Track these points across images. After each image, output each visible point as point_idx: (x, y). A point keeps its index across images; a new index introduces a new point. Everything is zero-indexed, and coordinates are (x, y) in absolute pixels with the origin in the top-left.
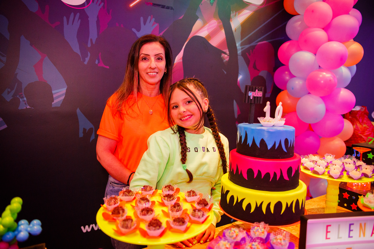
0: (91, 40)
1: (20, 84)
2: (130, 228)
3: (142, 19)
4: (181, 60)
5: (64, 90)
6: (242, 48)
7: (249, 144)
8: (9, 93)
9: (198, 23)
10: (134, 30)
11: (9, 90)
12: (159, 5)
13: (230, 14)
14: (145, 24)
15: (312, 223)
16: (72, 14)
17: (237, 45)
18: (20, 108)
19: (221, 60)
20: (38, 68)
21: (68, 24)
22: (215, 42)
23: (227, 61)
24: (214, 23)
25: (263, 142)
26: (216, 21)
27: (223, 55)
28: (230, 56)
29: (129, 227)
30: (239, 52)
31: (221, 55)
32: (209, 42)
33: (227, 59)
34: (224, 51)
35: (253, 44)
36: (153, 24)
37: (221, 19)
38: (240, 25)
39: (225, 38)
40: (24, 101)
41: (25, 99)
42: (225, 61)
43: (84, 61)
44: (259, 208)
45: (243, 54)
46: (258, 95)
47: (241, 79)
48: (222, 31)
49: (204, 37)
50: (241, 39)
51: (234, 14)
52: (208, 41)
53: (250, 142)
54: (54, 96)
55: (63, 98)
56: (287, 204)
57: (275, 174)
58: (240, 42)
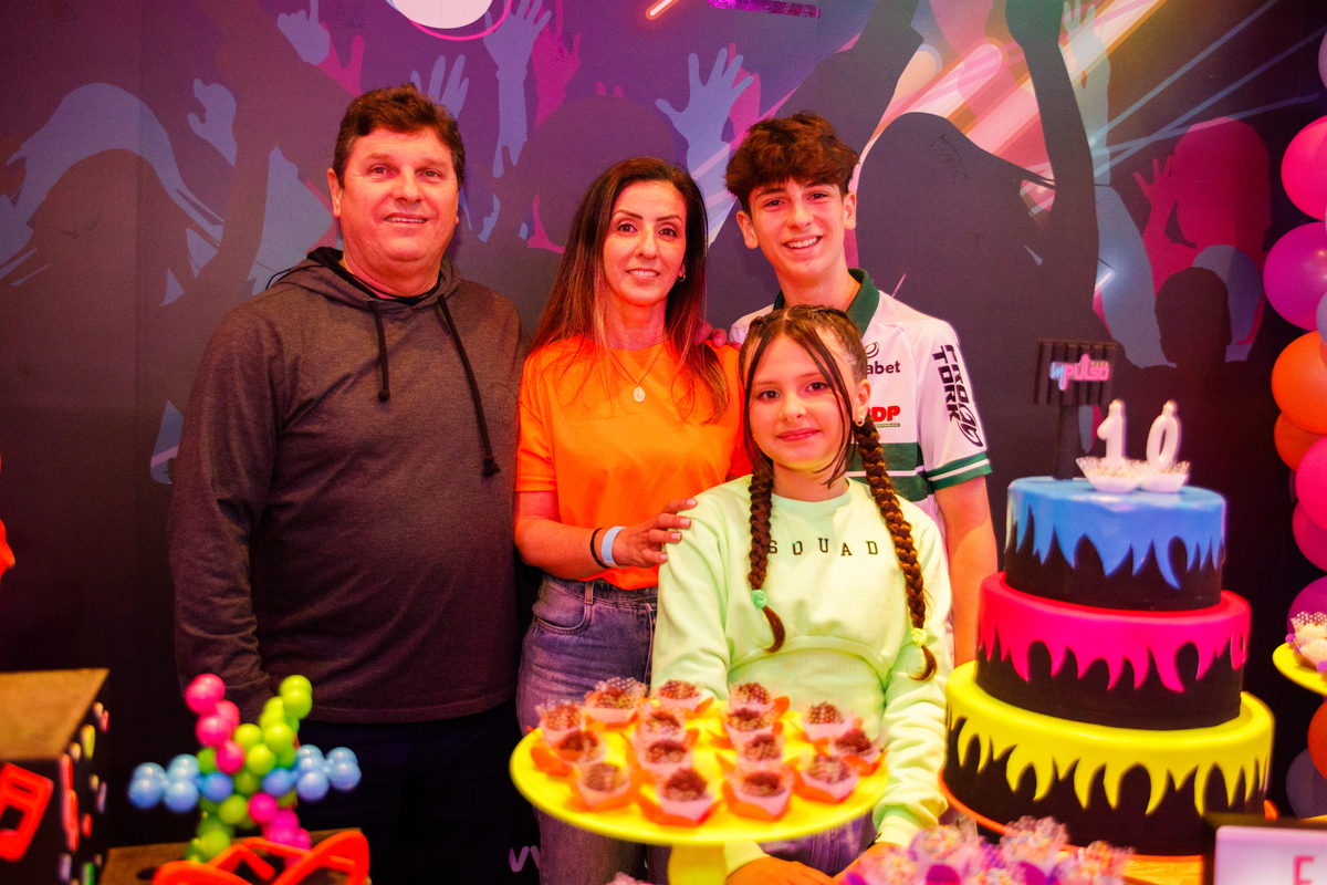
0: (506, 149)
2: (612, 788)
3: (693, 61)
6: (1113, 155)
7: (1038, 553)
9: (922, 62)
10: (662, 105)
13: (1060, 12)
14: (705, 81)
17: (1092, 141)
19: (1022, 206)
22: (992, 135)
23: (1043, 212)
24: (989, 56)
25: (1086, 548)
26: (996, 48)
27: (1028, 188)
28: (1059, 187)
29: (608, 785)
30: (1101, 171)
31: (1018, 187)
32: (968, 136)
33: (1048, 203)
34: (1033, 169)
35: (1165, 133)
36: (738, 80)
38: (1106, 56)
39: (1039, 118)
42: (1035, 211)
44: (1063, 786)
45: (1120, 179)
46: (1089, 374)
48: (1023, 86)
49: (945, 117)
50: (1111, 117)
51: (1078, 11)
52: (963, 131)
53: (1042, 547)
56: (1171, 781)
57: (1128, 667)
58: (1106, 128)
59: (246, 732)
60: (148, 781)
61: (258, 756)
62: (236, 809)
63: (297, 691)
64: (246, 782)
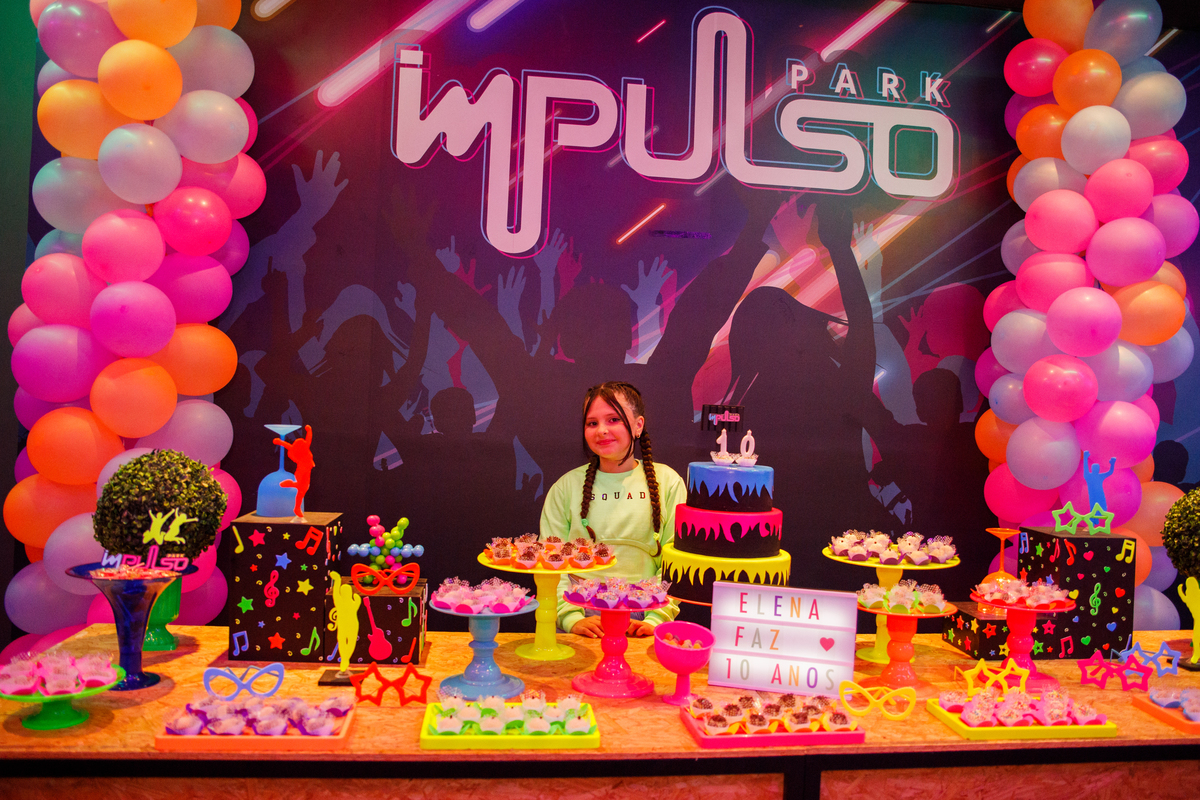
0: (544, 311)
1: (426, 391)
3: (641, 264)
4: (727, 342)
5: (493, 404)
6: (885, 306)
8: (409, 406)
9: (769, 259)
10: (624, 287)
11: (410, 402)
12: (677, 233)
13: (851, 230)
14: (647, 274)
15: (719, 587)
16: (513, 269)
17: (871, 299)
18: (423, 433)
19: (828, 335)
20: (455, 364)
21: (504, 287)
22: (810, 298)
23: (841, 339)
24: (808, 255)
26: (812, 251)
27: (831, 325)
28: (851, 325)
31: (825, 325)
32: (796, 298)
33: (844, 334)
34: (835, 315)
35: (919, 293)
36: (665, 273)
37: (826, 244)
38: (880, 252)
39: (839, 286)
40: (430, 421)
41: (432, 417)
42: (836, 338)
43: (530, 349)
45: (890, 319)
46: (728, 419)
47: (884, 379)
49: (782, 288)
50: (883, 286)
51: (862, 228)
52: (792, 296)
54: (477, 413)
55: (491, 416)
57: (712, 530)
58: (880, 293)
59: (386, 534)
60: (353, 548)
61: (389, 541)
62: (381, 559)
63: (404, 521)
64: (385, 551)
